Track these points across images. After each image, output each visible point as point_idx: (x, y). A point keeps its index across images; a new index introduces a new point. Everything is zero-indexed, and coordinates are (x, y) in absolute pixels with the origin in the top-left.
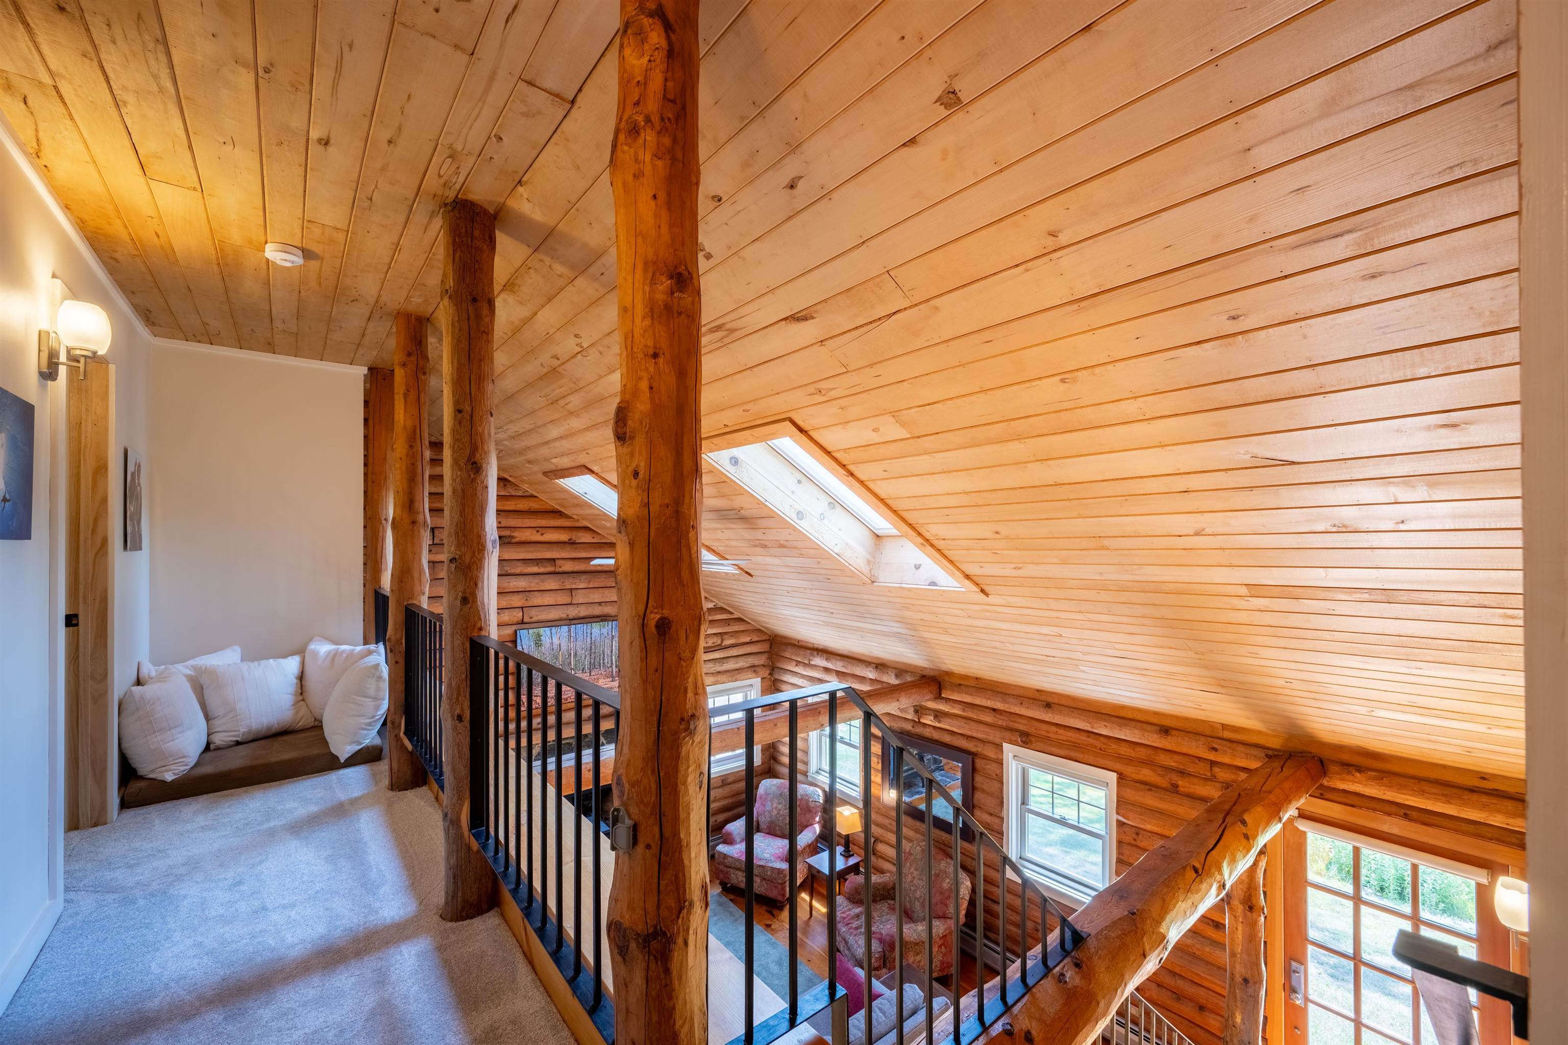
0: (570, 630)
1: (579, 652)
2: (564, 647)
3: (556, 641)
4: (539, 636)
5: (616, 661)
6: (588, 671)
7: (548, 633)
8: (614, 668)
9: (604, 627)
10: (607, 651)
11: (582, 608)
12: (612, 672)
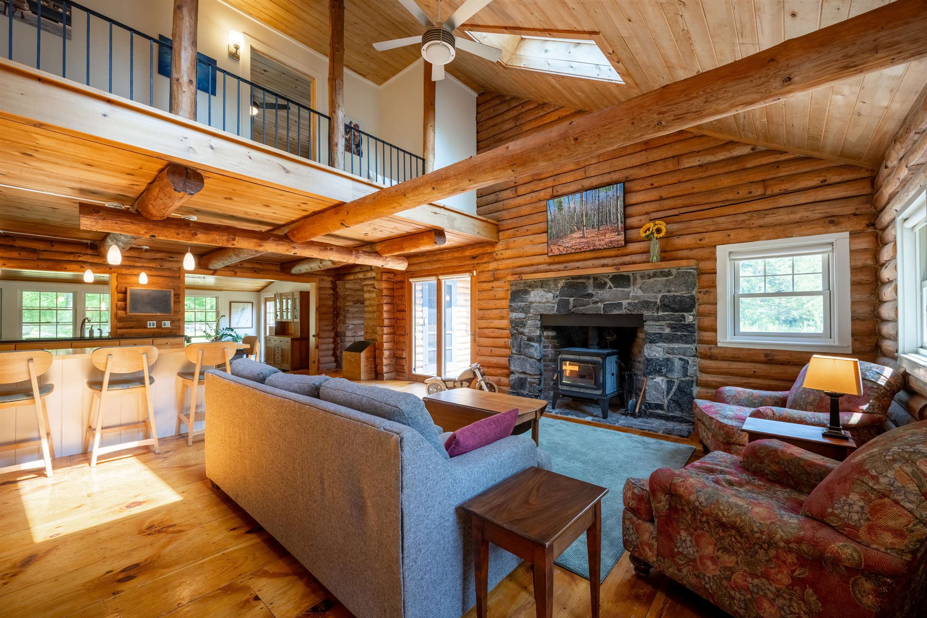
0: (582, 196)
1: (590, 212)
2: (578, 209)
3: (572, 205)
4: (560, 203)
5: (621, 218)
6: (597, 227)
7: (567, 200)
8: (619, 224)
9: (610, 190)
10: (613, 210)
11: (593, 179)
12: (618, 228)
